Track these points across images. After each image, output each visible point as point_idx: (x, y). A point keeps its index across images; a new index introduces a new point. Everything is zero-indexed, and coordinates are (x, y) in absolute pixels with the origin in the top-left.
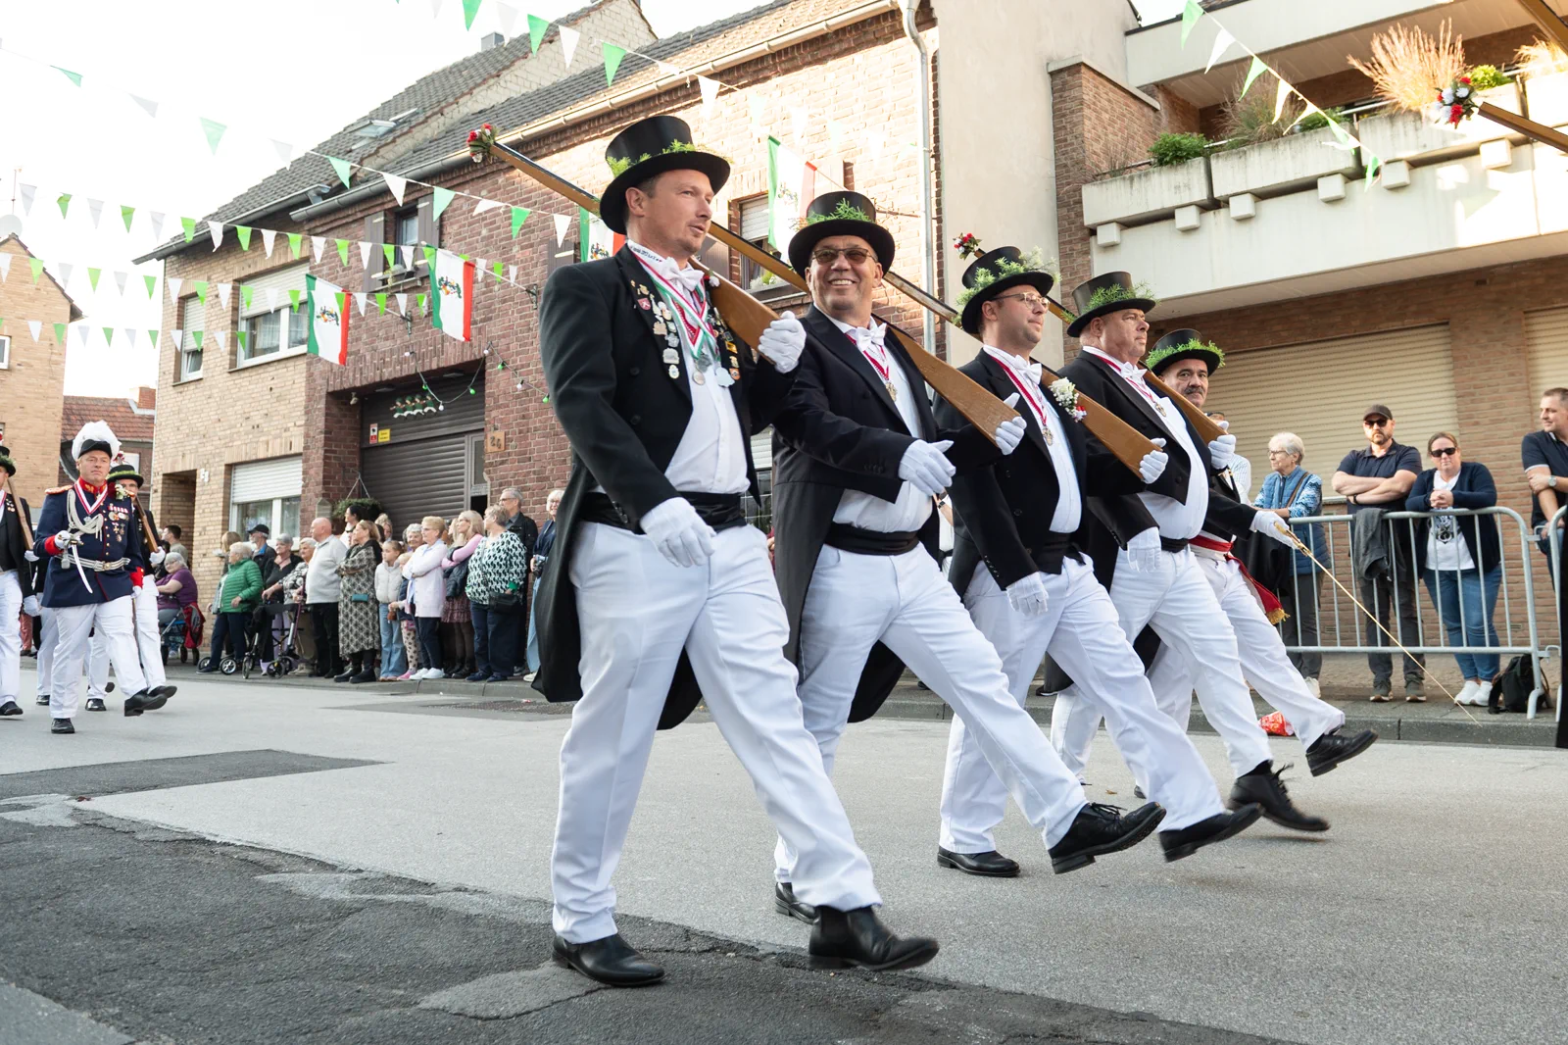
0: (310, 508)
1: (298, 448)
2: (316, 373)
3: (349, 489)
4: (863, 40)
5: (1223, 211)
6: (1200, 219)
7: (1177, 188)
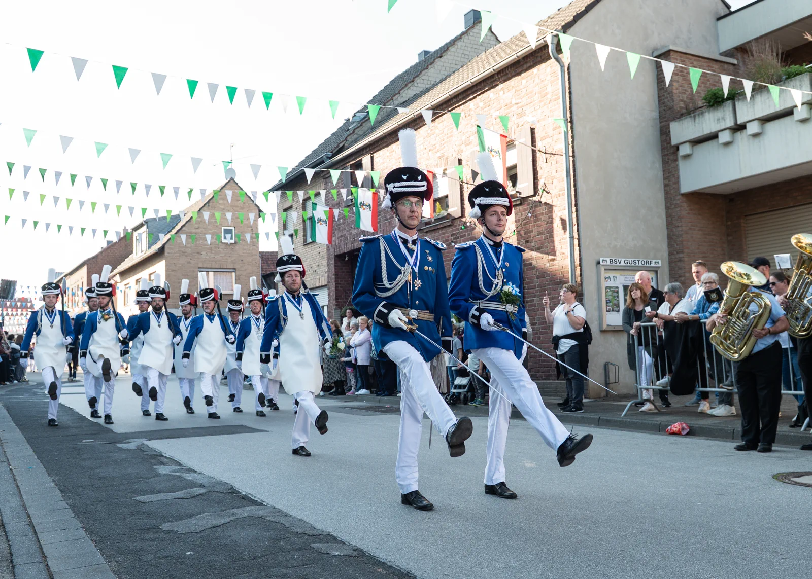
0: (332, 312)
1: (325, 283)
3: (347, 302)
4: (535, 61)
5: (745, 131)
6: (733, 137)
7: (718, 120)
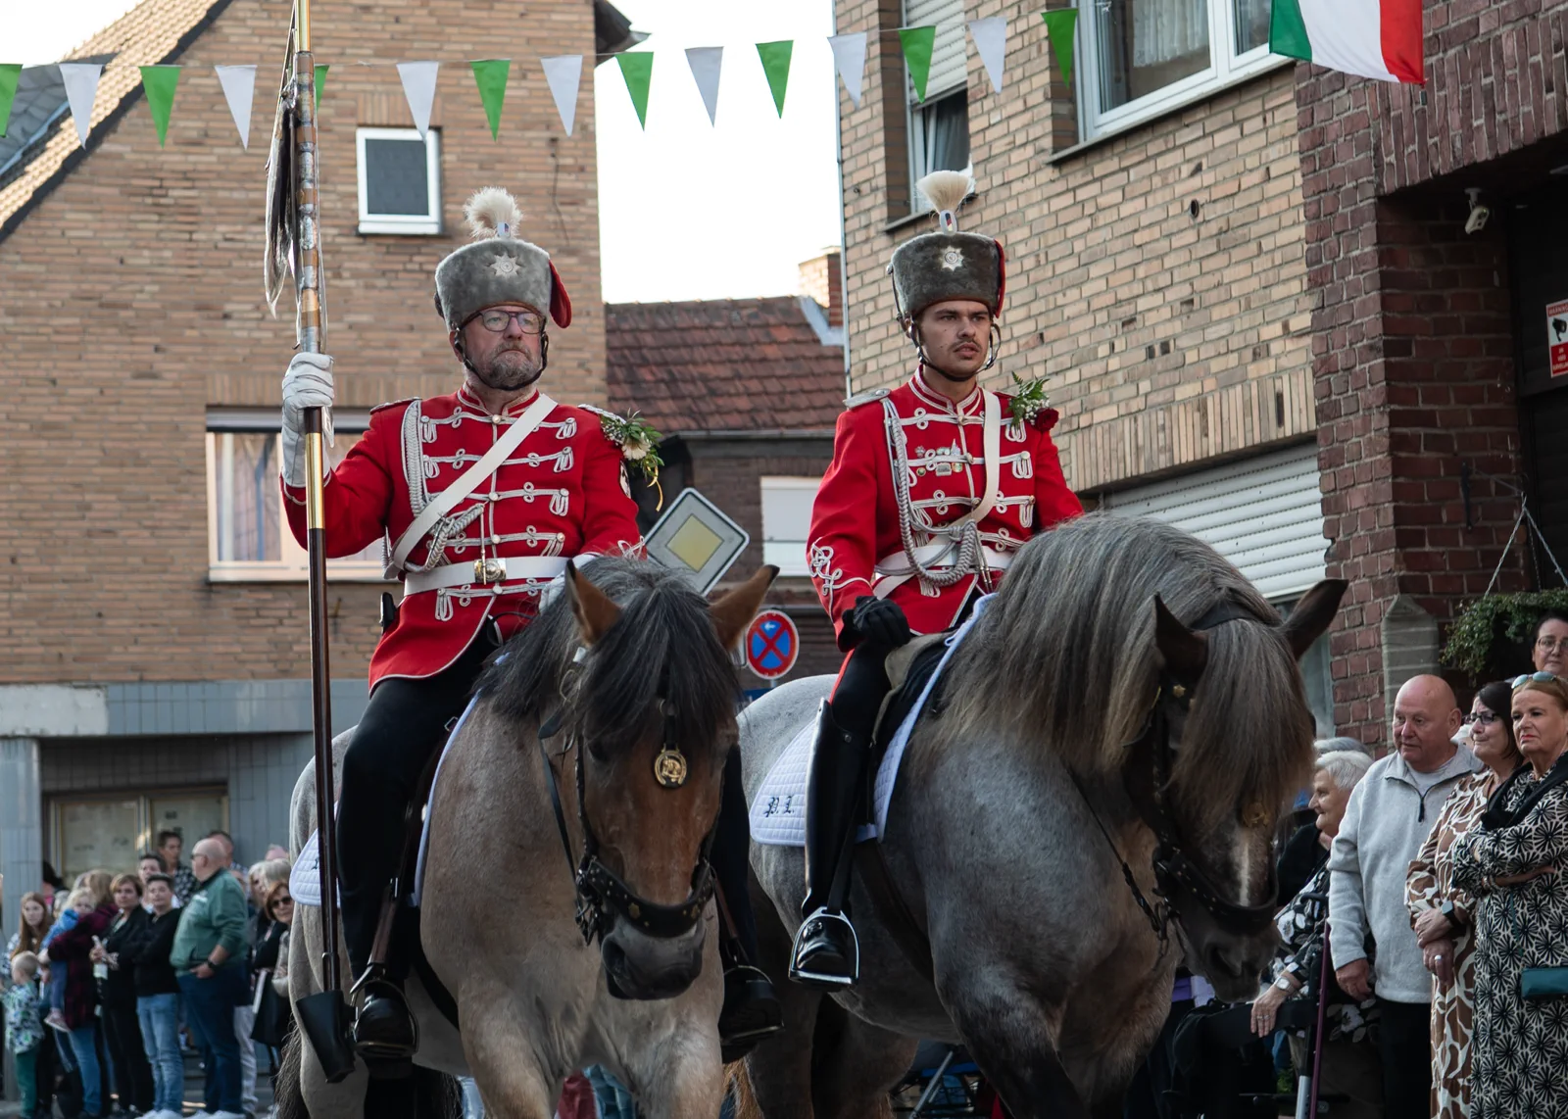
0: (1362, 637)
1: (1300, 418)
2: (1334, 128)
3: (1491, 558)
